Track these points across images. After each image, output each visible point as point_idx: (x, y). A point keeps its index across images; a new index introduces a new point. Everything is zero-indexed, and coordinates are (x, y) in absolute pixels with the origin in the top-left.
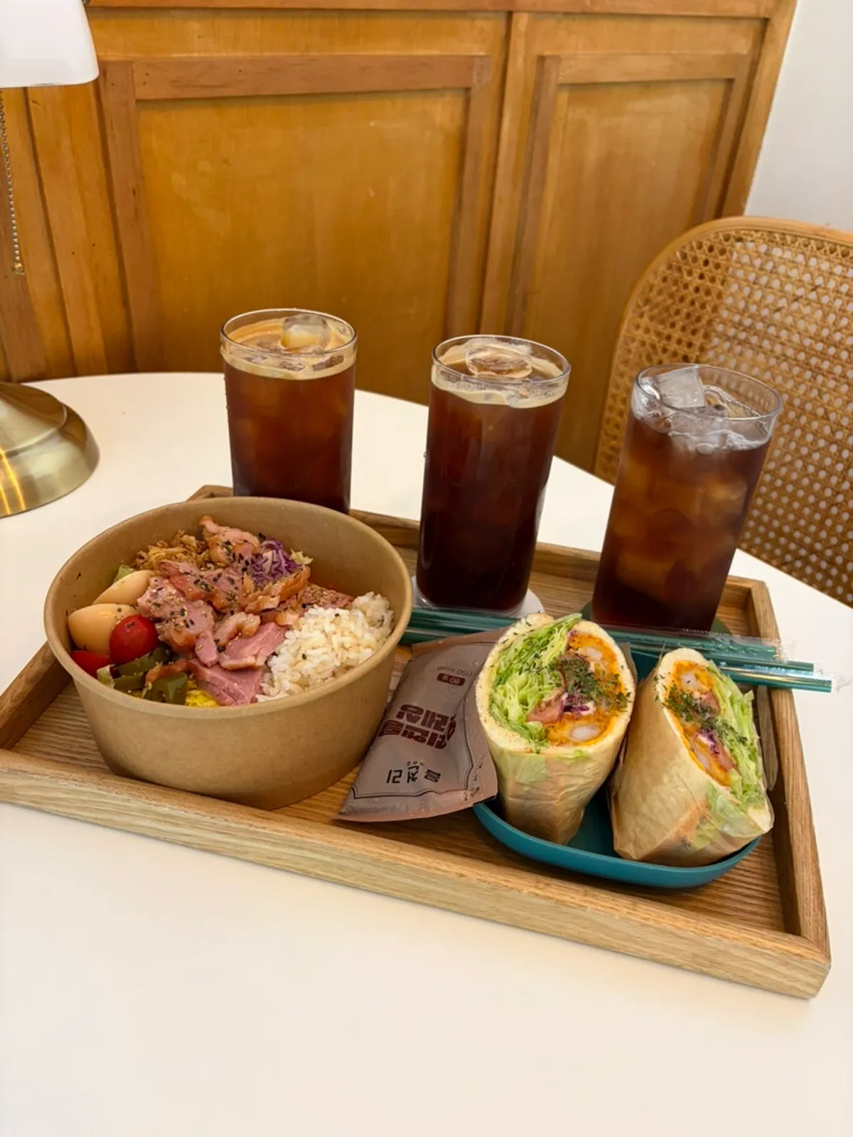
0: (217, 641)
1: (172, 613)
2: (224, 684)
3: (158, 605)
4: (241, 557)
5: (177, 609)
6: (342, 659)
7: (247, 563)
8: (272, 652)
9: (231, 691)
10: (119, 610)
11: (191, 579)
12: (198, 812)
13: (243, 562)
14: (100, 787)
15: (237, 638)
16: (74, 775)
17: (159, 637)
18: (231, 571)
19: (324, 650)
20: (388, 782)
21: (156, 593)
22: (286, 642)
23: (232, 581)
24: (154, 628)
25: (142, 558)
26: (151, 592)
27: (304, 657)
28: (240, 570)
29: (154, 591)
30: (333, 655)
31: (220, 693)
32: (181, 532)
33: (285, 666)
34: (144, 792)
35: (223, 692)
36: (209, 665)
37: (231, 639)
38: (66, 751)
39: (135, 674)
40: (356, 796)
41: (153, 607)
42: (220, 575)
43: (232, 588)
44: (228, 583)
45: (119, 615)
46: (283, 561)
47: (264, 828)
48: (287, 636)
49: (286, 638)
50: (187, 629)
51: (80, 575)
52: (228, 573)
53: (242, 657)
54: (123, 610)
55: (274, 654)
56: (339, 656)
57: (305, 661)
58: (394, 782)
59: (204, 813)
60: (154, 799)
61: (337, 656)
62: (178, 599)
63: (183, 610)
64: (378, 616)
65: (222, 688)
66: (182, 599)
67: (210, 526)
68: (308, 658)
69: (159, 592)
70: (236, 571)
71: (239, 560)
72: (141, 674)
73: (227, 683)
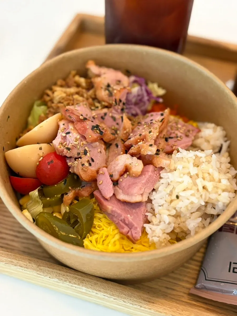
0: (111, 176)
1: (79, 154)
2: (121, 216)
3: (69, 149)
4: (120, 101)
5: (82, 151)
6: (205, 199)
7: (124, 104)
8: (152, 189)
9: (127, 222)
10: (41, 149)
11: (89, 125)
12: (105, 294)
13: (121, 104)
14: (38, 272)
15: (125, 176)
16: (20, 262)
17: (70, 170)
18: (114, 111)
19: (192, 192)
20: (229, 271)
21: (65, 137)
22: (162, 181)
23: (114, 119)
24: (67, 163)
25: (48, 95)
26: (62, 136)
27: (177, 197)
28: (119, 111)
29: (64, 135)
30: (198, 195)
31: (119, 222)
32: (73, 72)
33: (162, 202)
34: (68, 277)
35: (120, 222)
36: (109, 199)
37: (122, 175)
38: (11, 230)
39: (56, 196)
40: (207, 279)
41: (65, 150)
42: (105, 114)
43: (114, 123)
44: (111, 120)
45: (41, 153)
46: (145, 94)
47: (150, 309)
48: (162, 176)
49: (161, 178)
50: (90, 167)
51: (9, 117)
52: (111, 112)
53: (132, 195)
54: (43, 148)
55: (154, 190)
56: (203, 197)
57: (178, 200)
58: (234, 272)
59: (109, 296)
60: (75, 284)
61: (201, 196)
62: (82, 143)
63: (85, 150)
64: (218, 143)
65: (120, 219)
66: (84, 142)
67: (93, 69)
68: (180, 198)
69: (67, 135)
70: (117, 111)
71: (119, 104)
72: (59, 196)
73: (123, 216)
